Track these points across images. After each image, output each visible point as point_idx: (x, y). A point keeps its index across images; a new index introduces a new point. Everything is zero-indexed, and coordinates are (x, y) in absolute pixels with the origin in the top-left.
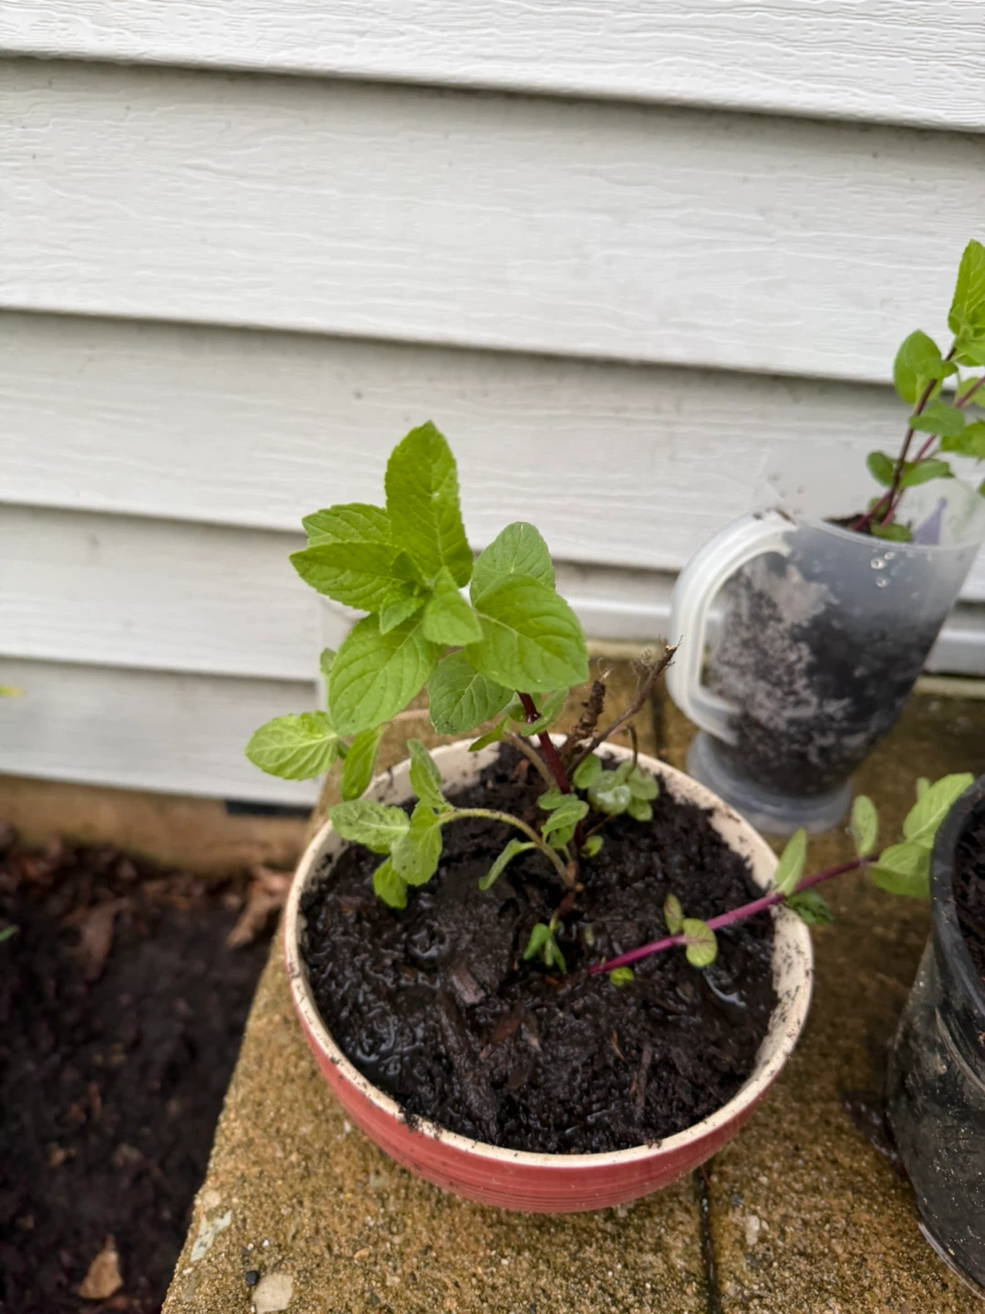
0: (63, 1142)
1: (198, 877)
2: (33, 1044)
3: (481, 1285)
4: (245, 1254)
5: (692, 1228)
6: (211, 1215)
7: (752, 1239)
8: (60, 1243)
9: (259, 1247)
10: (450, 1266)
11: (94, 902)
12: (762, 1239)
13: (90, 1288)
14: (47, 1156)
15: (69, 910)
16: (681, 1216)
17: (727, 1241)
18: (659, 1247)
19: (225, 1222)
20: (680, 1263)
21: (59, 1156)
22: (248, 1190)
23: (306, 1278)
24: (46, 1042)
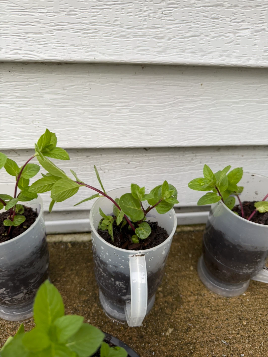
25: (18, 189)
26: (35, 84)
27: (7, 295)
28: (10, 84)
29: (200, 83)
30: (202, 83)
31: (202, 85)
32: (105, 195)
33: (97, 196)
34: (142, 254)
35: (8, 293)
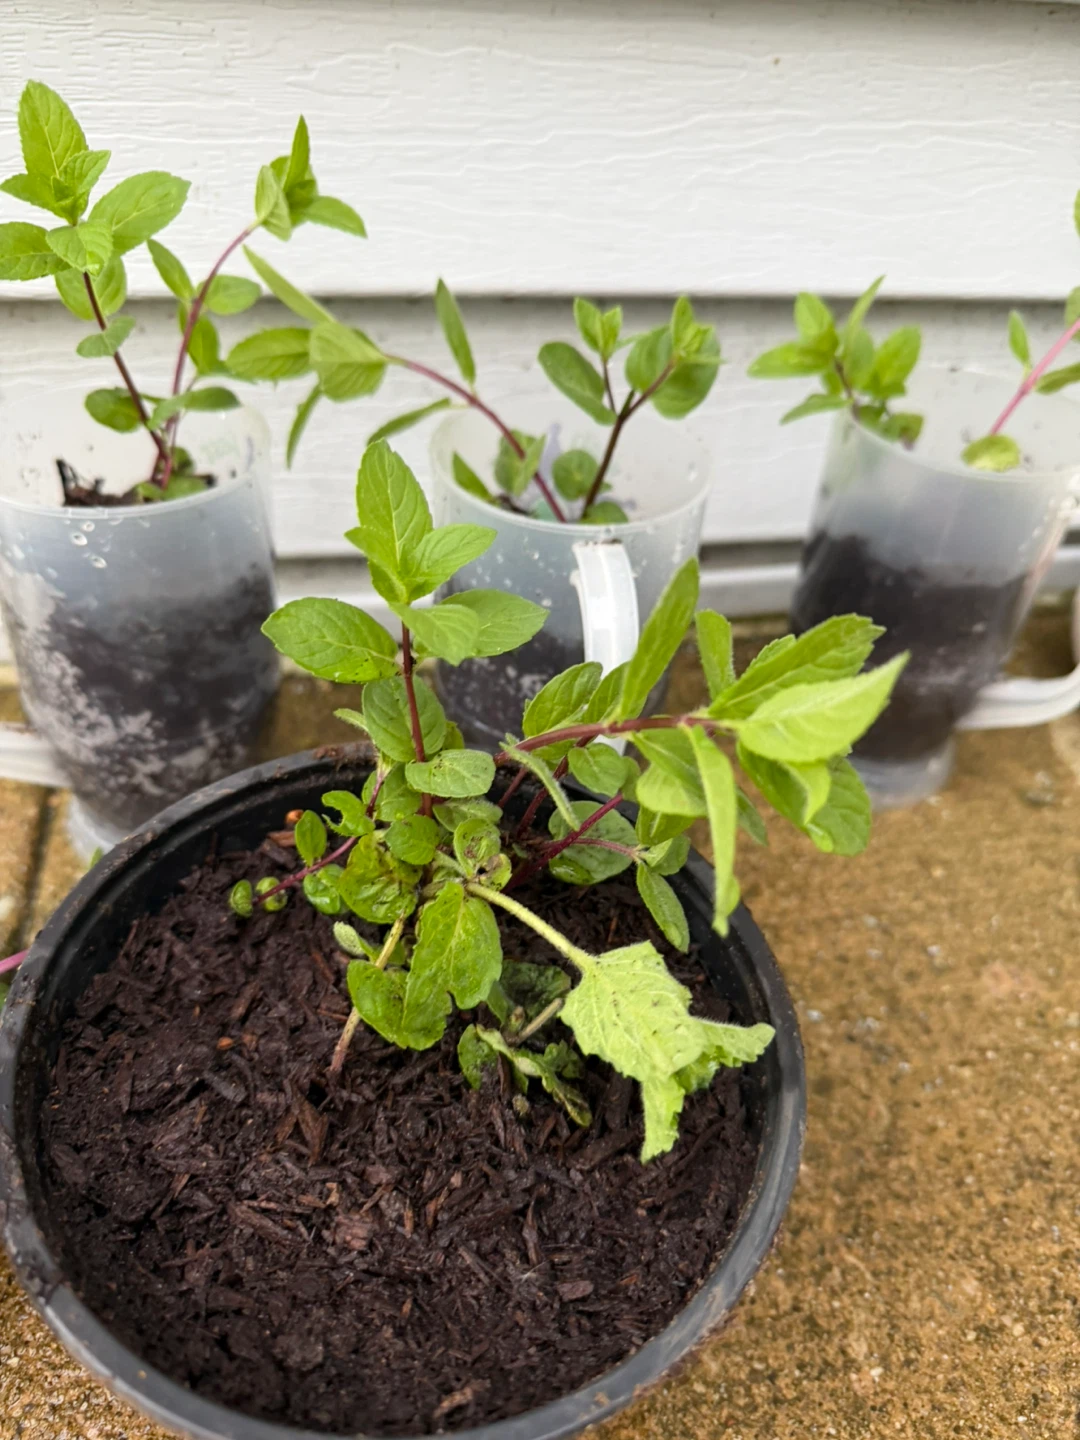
25: (188, 360)
26: (204, 45)
27: (152, 747)
28: (117, 40)
29: (770, 58)
30: (776, 56)
31: (777, 62)
32: (473, 401)
33: (445, 403)
34: (613, 535)
35: (158, 734)
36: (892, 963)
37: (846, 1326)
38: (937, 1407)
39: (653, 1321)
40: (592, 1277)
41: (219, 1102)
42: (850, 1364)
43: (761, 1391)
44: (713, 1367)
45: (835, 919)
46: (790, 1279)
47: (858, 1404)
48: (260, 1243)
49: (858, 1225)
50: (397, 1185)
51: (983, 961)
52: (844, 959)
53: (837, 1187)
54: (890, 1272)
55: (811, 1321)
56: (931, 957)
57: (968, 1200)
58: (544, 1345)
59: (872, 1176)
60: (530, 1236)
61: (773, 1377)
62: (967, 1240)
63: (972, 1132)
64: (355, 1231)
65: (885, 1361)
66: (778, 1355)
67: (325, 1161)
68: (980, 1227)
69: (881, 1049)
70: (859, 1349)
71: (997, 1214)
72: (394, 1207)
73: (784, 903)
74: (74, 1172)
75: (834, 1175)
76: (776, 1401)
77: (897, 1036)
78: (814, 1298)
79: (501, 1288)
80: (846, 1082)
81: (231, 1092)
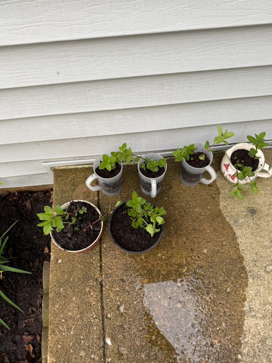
0: (35, 235)
1: (42, 192)
2: (26, 223)
3: (79, 257)
4: (56, 259)
5: (99, 247)
6: (52, 255)
7: (105, 247)
8: (39, 248)
9: (57, 258)
10: (76, 255)
11: (26, 200)
12: (106, 247)
13: (45, 252)
14: (33, 237)
15: (23, 202)
16: (98, 246)
17: (102, 247)
18: (96, 250)
19: (54, 256)
20: (97, 251)
21: (35, 237)
22: (55, 253)
23: (62, 259)
24: (27, 223)
36: (186, 207)
37: (173, 242)
38: (179, 248)
39: (152, 245)
40: (148, 242)
41: (123, 229)
42: (172, 244)
43: (165, 246)
44: (161, 244)
45: (181, 201)
46: (169, 237)
47: (172, 247)
48: (127, 239)
49: (176, 233)
50: (136, 236)
51: (196, 207)
52: (181, 206)
53: (175, 230)
54: (178, 237)
55: (170, 241)
56: (191, 206)
57: (187, 232)
58: (144, 246)
59: (178, 229)
60: (144, 239)
61: (166, 245)
62: (185, 235)
63: (189, 225)
64: (133, 238)
65: (175, 244)
66: (167, 243)
67: (131, 234)
68: (187, 234)
69: (182, 216)
70: (173, 243)
71: (189, 233)
72: (135, 237)
73: (176, 199)
74: (114, 234)
75: (175, 228)
76: (166, 247)
77: (184, 215)
78: (171, 239)
79: (142, 242)
80: (178, 220)
81: (124, 228)
